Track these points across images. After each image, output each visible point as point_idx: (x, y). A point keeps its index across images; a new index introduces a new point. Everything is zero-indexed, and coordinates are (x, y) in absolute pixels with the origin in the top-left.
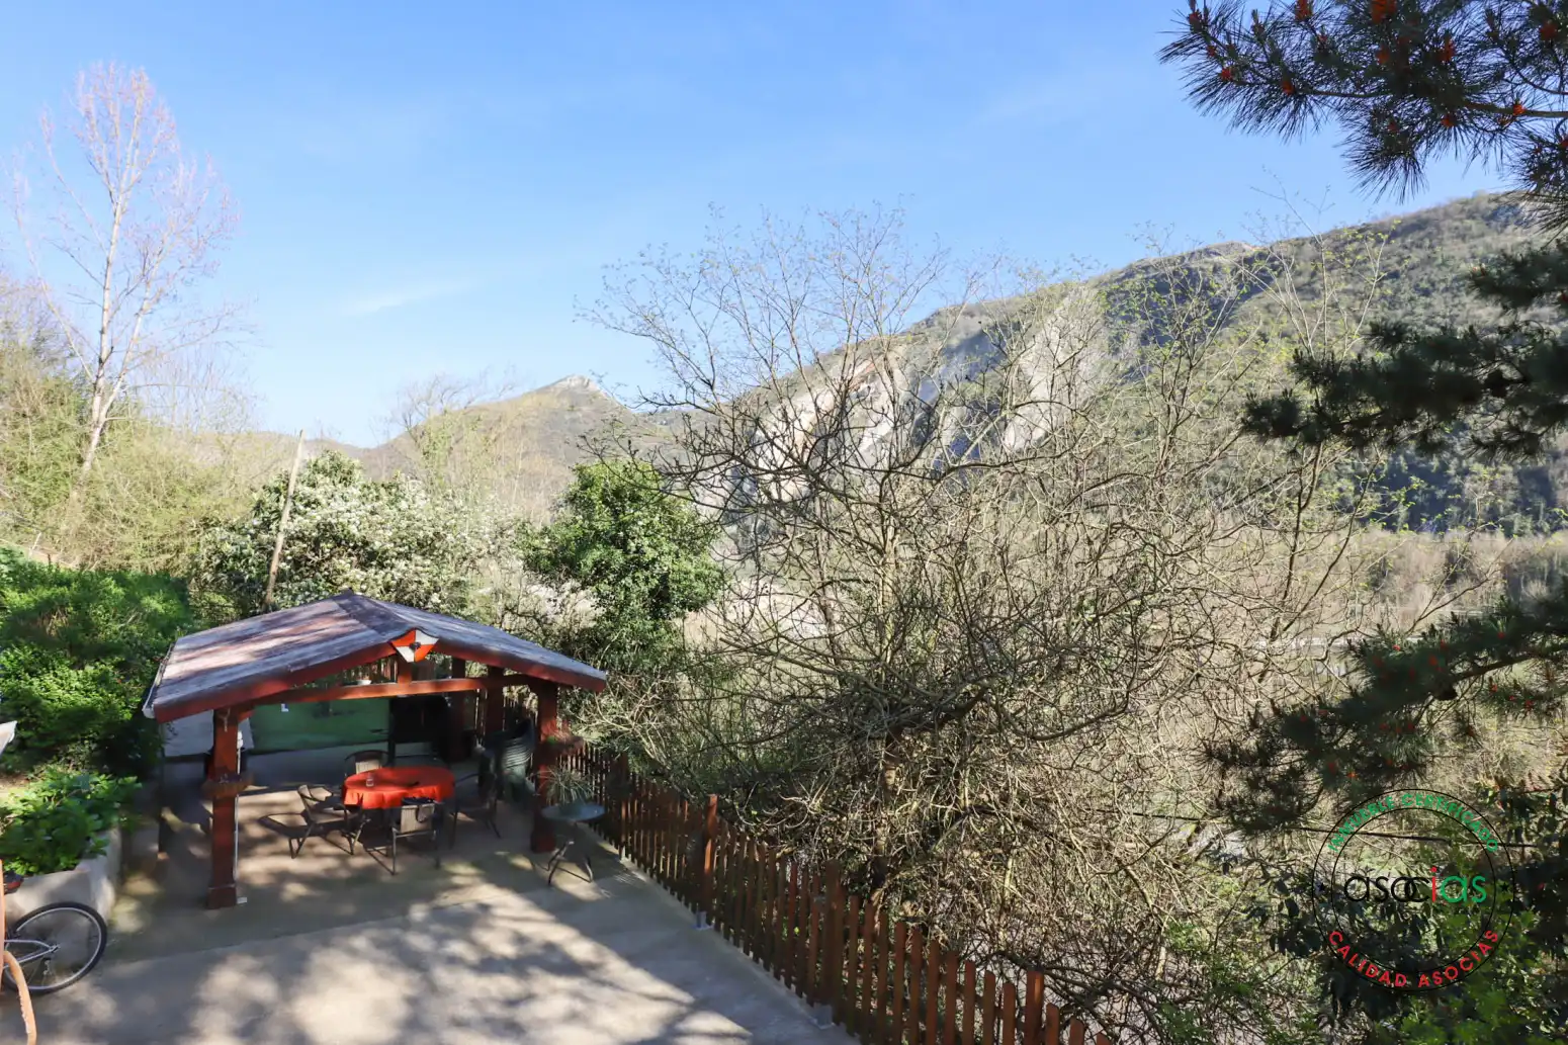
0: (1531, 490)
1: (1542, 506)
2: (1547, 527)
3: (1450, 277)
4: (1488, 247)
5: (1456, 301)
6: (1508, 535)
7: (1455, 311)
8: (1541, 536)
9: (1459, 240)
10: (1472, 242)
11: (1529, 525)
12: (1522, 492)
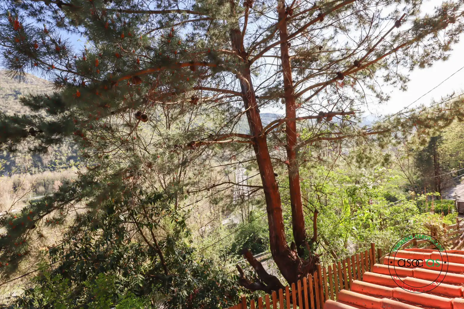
0: (36, 161)
1: (40, 165)
2: (42, 171)
3: (4, 94)
4: (15, 87)
5: (7, 102)
6: (31, 174)
7: (7, 105)
8: (40, 173)
9: (6, 83)
10: (10, 84)
11: (37, 171)
12: (34, 162)
